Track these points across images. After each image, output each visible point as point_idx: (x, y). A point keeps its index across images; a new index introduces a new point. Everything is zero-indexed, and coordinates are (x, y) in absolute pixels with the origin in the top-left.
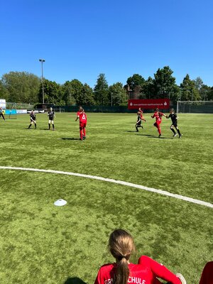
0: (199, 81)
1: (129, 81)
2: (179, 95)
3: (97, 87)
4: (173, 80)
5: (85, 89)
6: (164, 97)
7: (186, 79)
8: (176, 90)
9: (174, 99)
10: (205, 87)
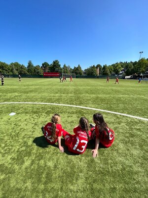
0: (69, 67)
1: (43, 65)
2: (63, 71)
3: (29, 66)
4: (60, 65)
5: (22, 67)
6: (57, 72)
7: (65, 65)
8: (61, 70)
9: (61, 73)
10: (71, 69)
